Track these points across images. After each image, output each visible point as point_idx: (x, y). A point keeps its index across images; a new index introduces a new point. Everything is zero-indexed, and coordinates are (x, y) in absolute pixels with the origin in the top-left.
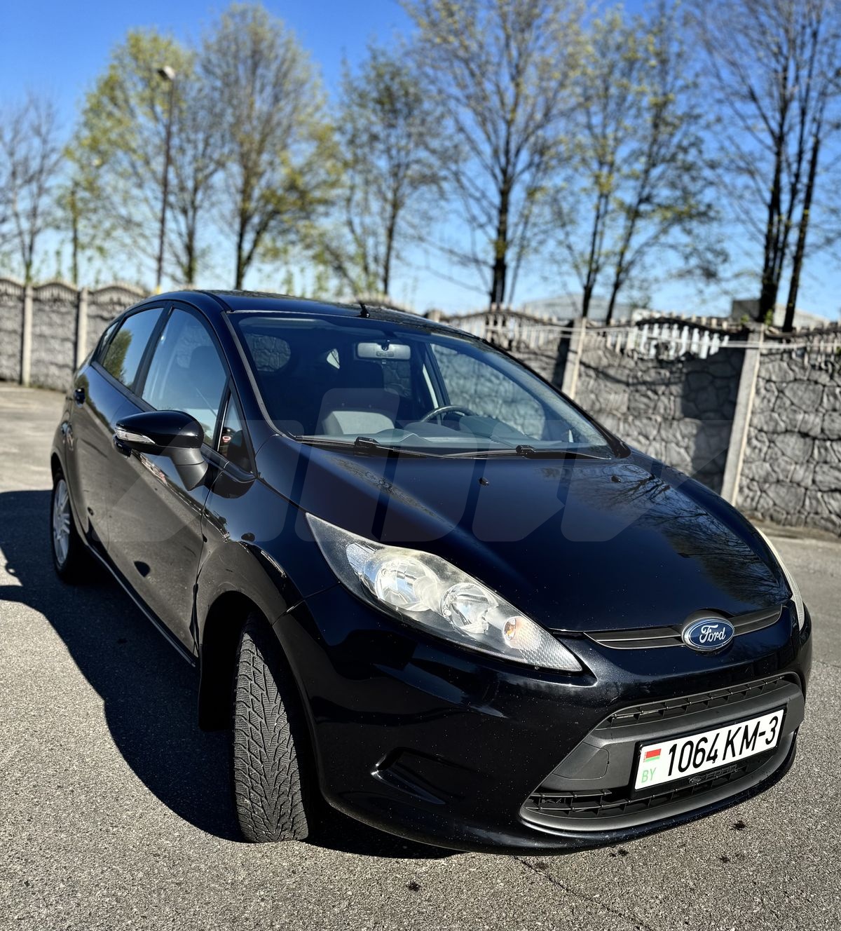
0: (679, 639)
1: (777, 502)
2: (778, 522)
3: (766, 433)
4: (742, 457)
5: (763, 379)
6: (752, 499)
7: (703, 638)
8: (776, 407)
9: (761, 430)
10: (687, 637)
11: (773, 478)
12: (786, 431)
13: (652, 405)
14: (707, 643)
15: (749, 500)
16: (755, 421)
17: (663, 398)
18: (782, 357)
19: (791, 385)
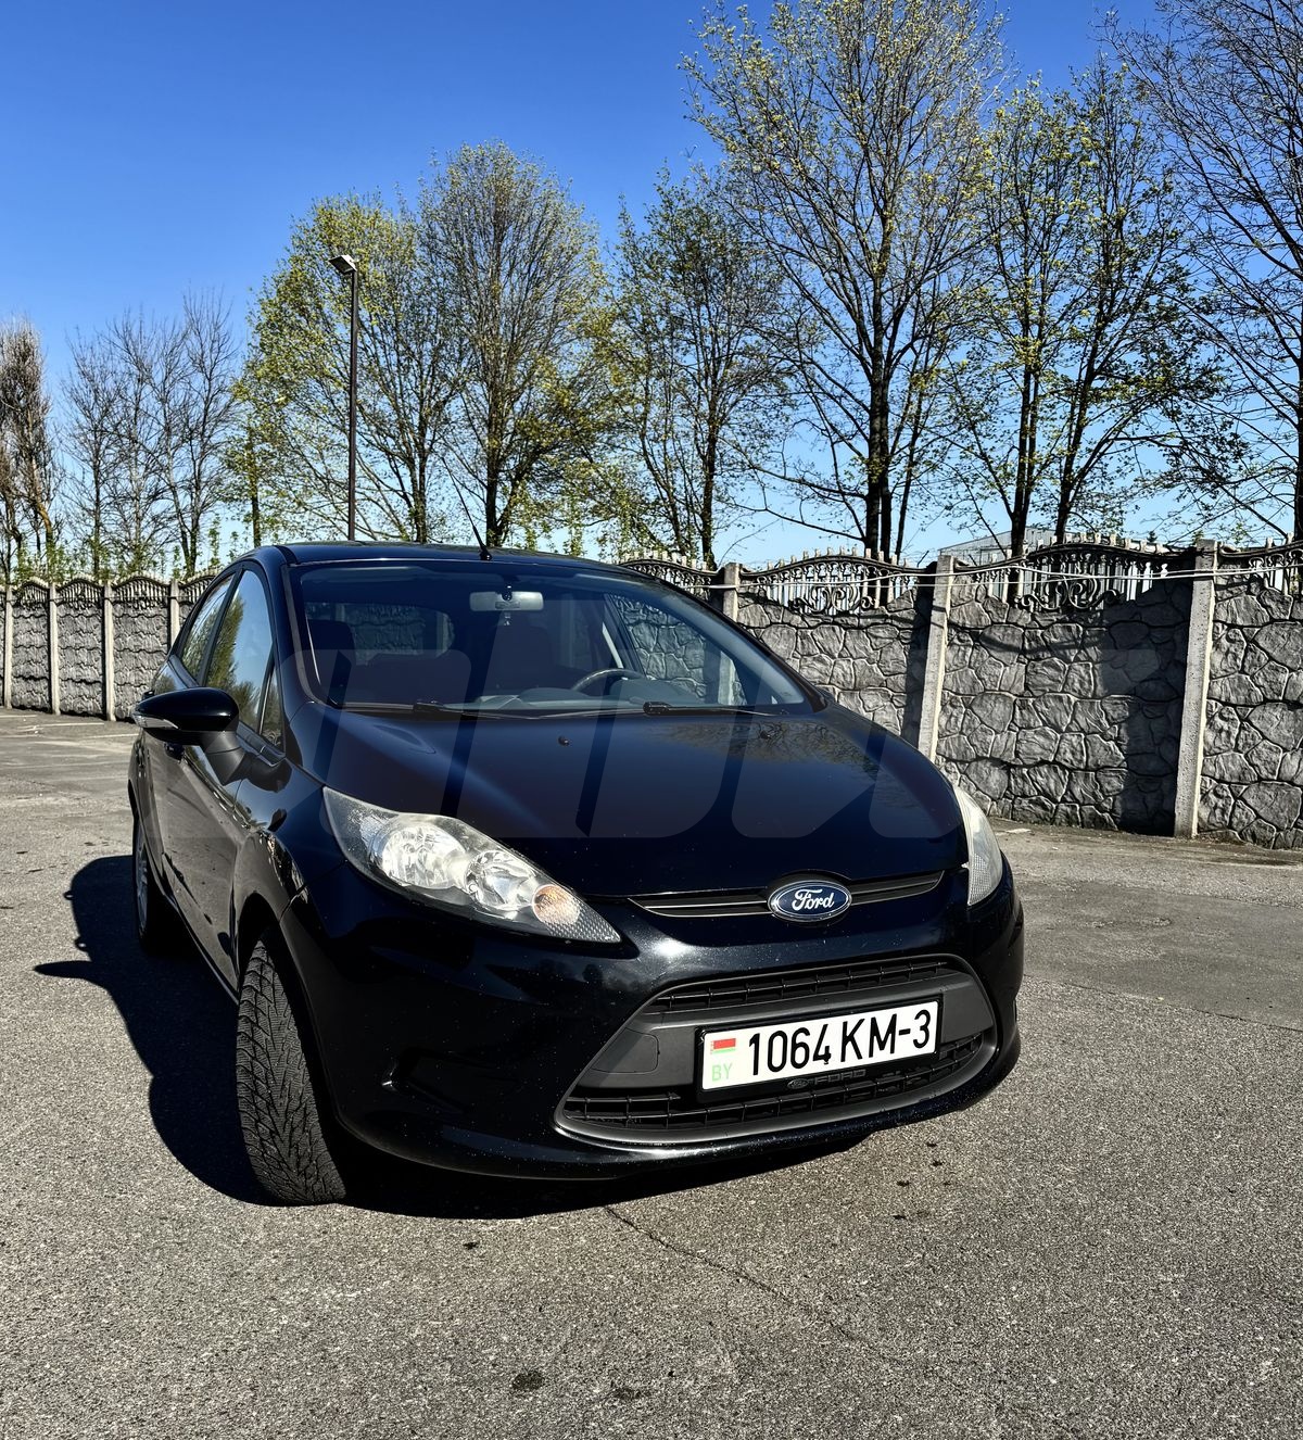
0: (765, 907)
1: (1261, 812)
2: (1266, 843)
3: (1234, 706)
4: (1201, 746)
5: (1224, 623)
6: (1223, 811)
7: (797, 905)
8: (1247, 664)
9: (1226, 703)
10: (775, 903)
11: (1252, 776)
12: (1266, 701)
13: (1061, 678)
14: (804, 911)
15: (1218, 812)
16: (1217, 690)
17: (1076, 665)
18: (1250, 587)
19: (1266, 629)
